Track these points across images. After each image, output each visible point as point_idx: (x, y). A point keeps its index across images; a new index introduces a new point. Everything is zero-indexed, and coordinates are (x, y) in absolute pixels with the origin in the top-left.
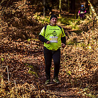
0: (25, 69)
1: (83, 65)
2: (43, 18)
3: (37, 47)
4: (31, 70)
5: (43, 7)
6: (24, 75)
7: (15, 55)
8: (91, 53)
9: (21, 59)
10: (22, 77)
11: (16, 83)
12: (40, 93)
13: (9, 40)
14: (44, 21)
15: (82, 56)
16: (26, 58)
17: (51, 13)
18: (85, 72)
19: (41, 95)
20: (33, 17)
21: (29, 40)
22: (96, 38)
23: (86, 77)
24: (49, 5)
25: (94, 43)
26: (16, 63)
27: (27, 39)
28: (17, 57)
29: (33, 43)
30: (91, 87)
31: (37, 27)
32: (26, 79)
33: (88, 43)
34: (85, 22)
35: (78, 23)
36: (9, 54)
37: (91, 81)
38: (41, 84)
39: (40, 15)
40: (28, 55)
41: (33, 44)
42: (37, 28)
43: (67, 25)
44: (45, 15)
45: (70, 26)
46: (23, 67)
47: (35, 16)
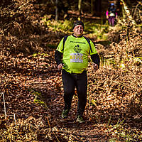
0: (30, 97)
1: (113, 91)
2: (55, 23)
3: (47, 65)
4: (37, 99)
5: (55, 7)
6: (28, 105)
7: (15, 76)
8: (124, 74)
9: (24, 83)
10: (25, 108)
11: (17, 118)
12: (51, 132)
13: (5, 55)
14: (56, 27)
15: (112, 78)
16: (31, 81)
17: (66, 16)
18: (116, 101)
19: (52, 135)
20: (41, 22)
21: (35, 55)
22: (131, 52)
23: (117, 109)
24: (63, 5)
25: (129, 59)
26: (16, 88)
27: (32, 54)
28: (17, 79)
29: (40, 59)
30: (125, 122)
31: (46, 36)
32: (30, 112)
33: (121, 58)
34: (115, 28)
35: (106, 31)
36: (6, 75)
37: (125, 114)
38: (52, 118)
39: (50, 19)
40: (34, 76)
41: (41, 61)
42: (47, 38)
43: (89, 32)
44: (59, 19)
45: (94, 34)
46: (27, 94)
47: (43, 21)
